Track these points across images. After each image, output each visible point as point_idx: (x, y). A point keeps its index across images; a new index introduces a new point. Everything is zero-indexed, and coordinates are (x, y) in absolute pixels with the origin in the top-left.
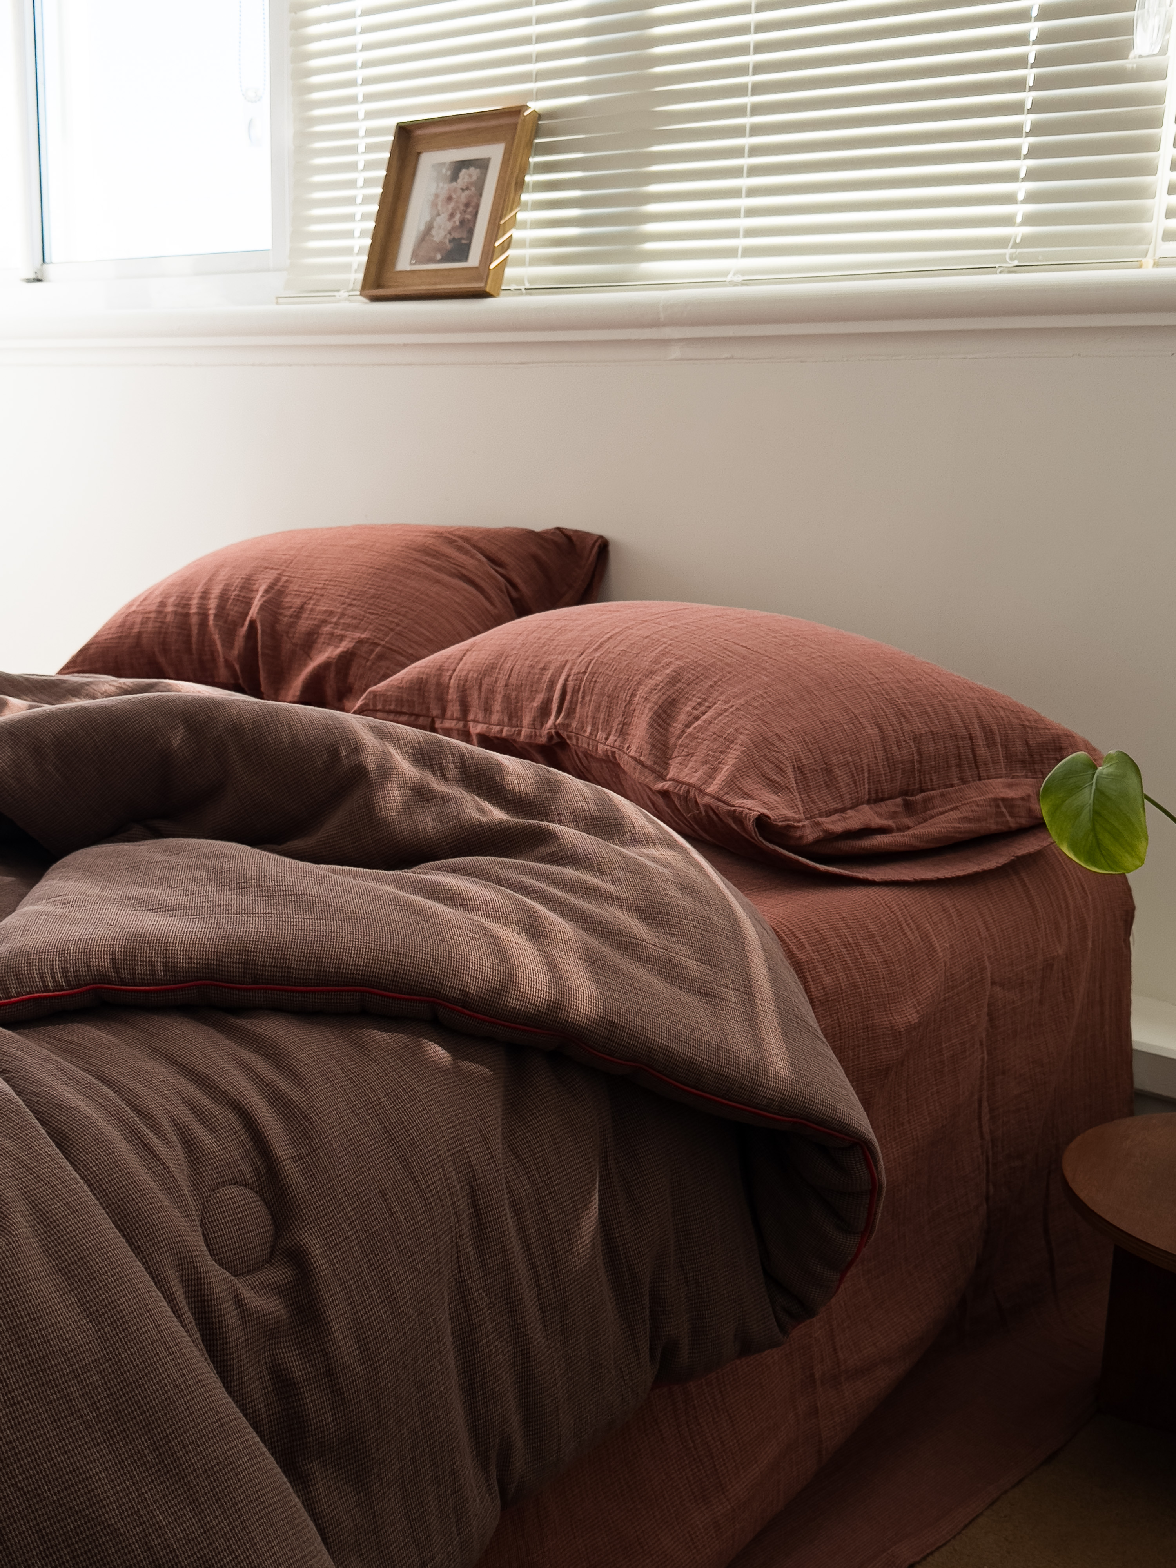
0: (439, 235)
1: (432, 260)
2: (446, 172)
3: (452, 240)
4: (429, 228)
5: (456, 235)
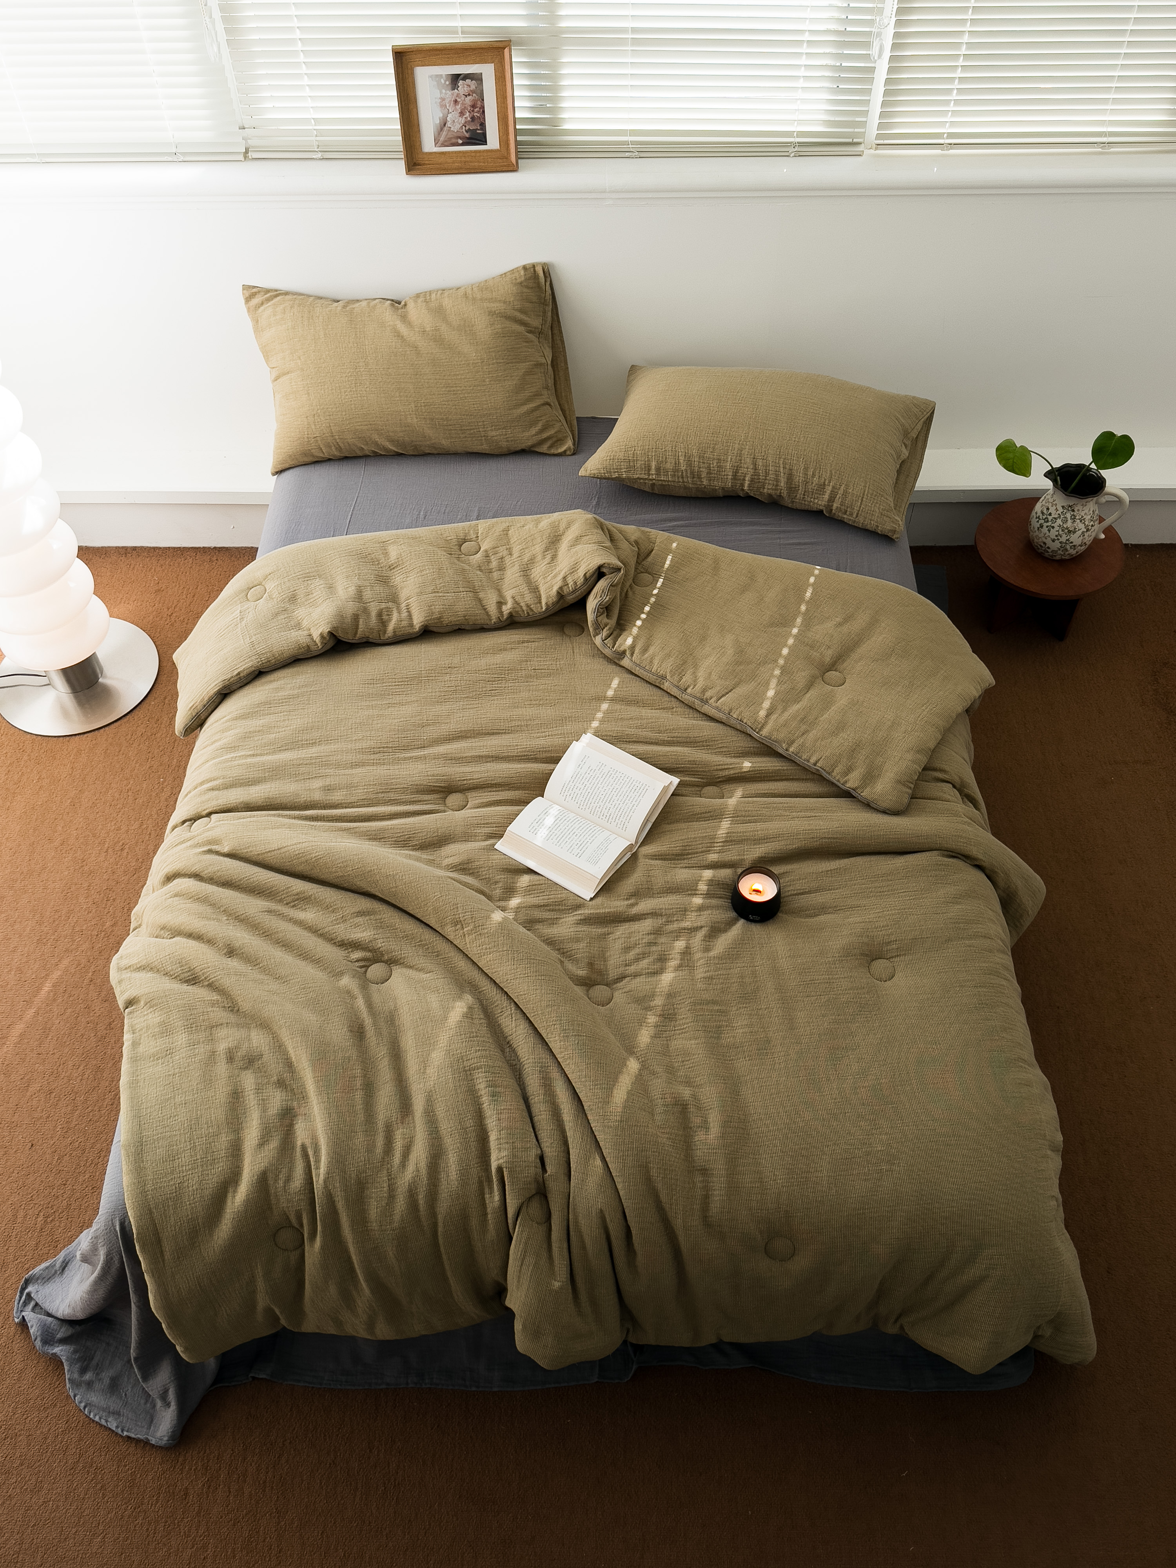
0: (455, 126)
1: (456, 144)
2: (446, 82)
3: (468, 130)
4: (444, 122)
5: (470, 127)
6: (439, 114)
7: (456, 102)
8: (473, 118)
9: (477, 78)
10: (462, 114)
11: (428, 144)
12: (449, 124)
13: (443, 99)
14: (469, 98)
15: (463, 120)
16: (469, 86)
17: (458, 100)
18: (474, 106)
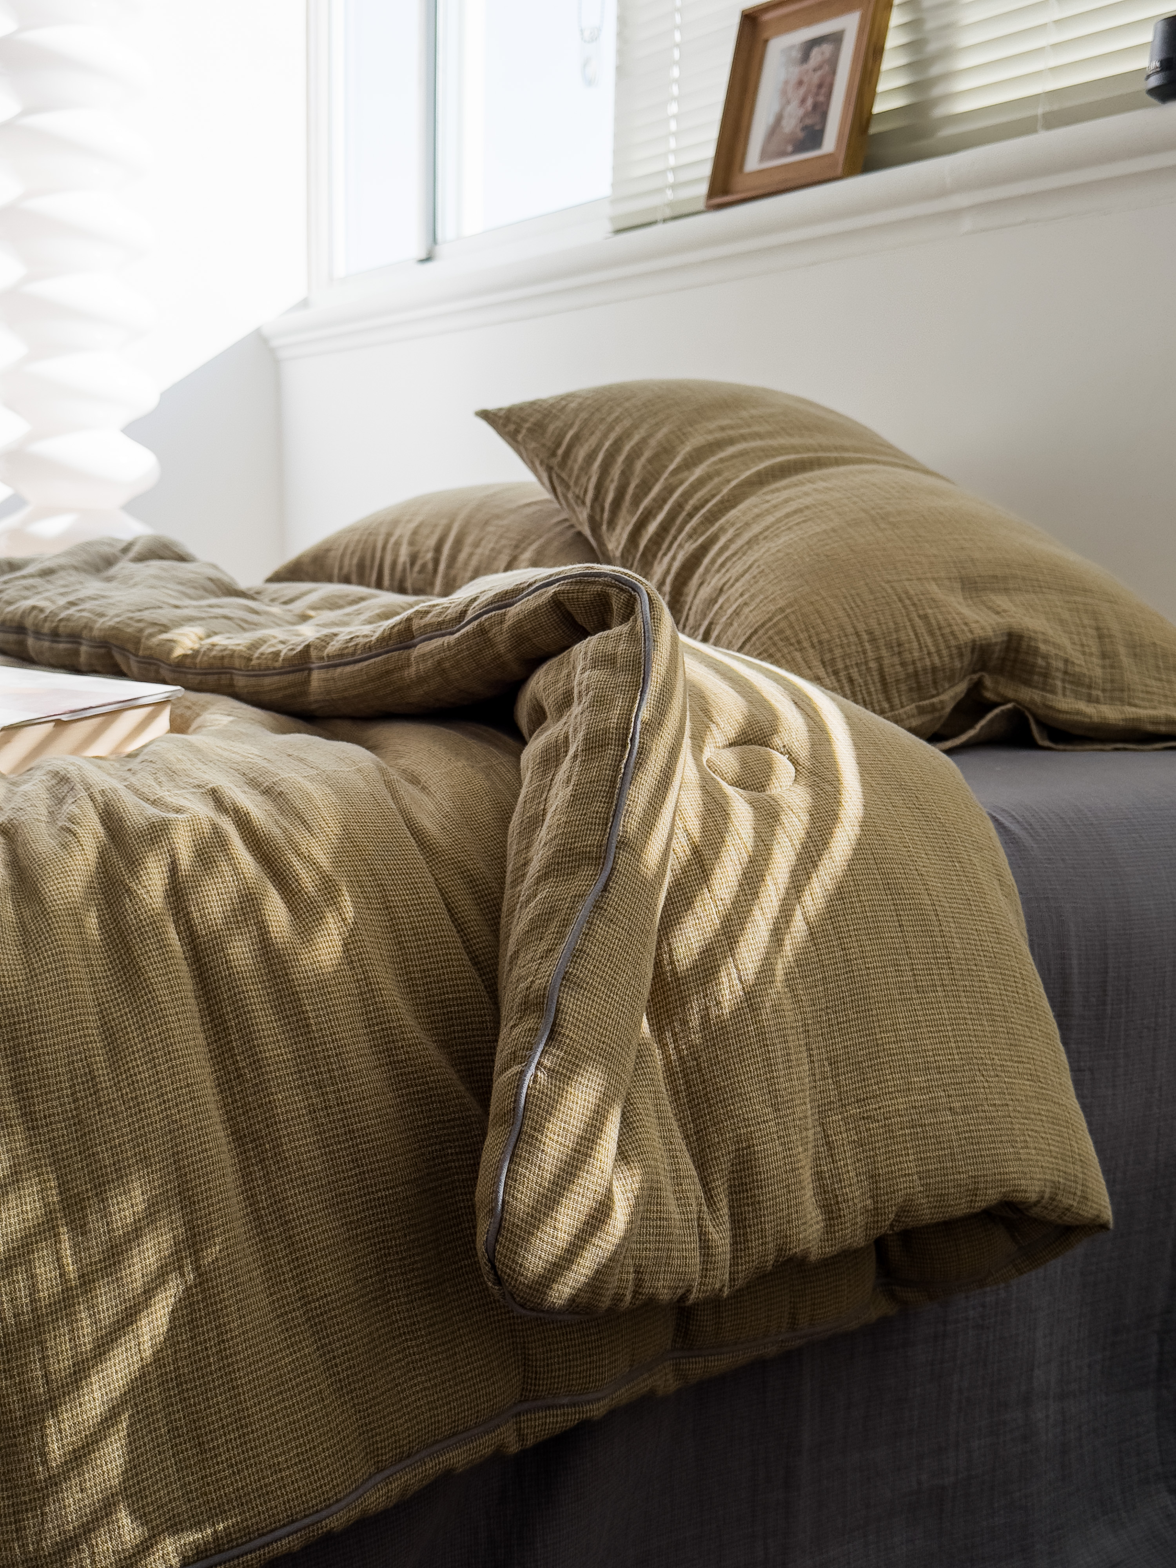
0: (790, 125)
1: (783, 154)
2: (796, 54)
3: (804, 128)
4: (779, 119)
5: (808, 121)
6: (775, 108)
7: (800, 83)
8: (815, 106)
9: (836, 38)
10: (803, 101)
11: (753, 162)
12: (784, 123)
13: (786, 83)
14: (819, 73)
15: (801, 112)
16: (823, 53)
17: (806, 79)
18: (820, 86)
